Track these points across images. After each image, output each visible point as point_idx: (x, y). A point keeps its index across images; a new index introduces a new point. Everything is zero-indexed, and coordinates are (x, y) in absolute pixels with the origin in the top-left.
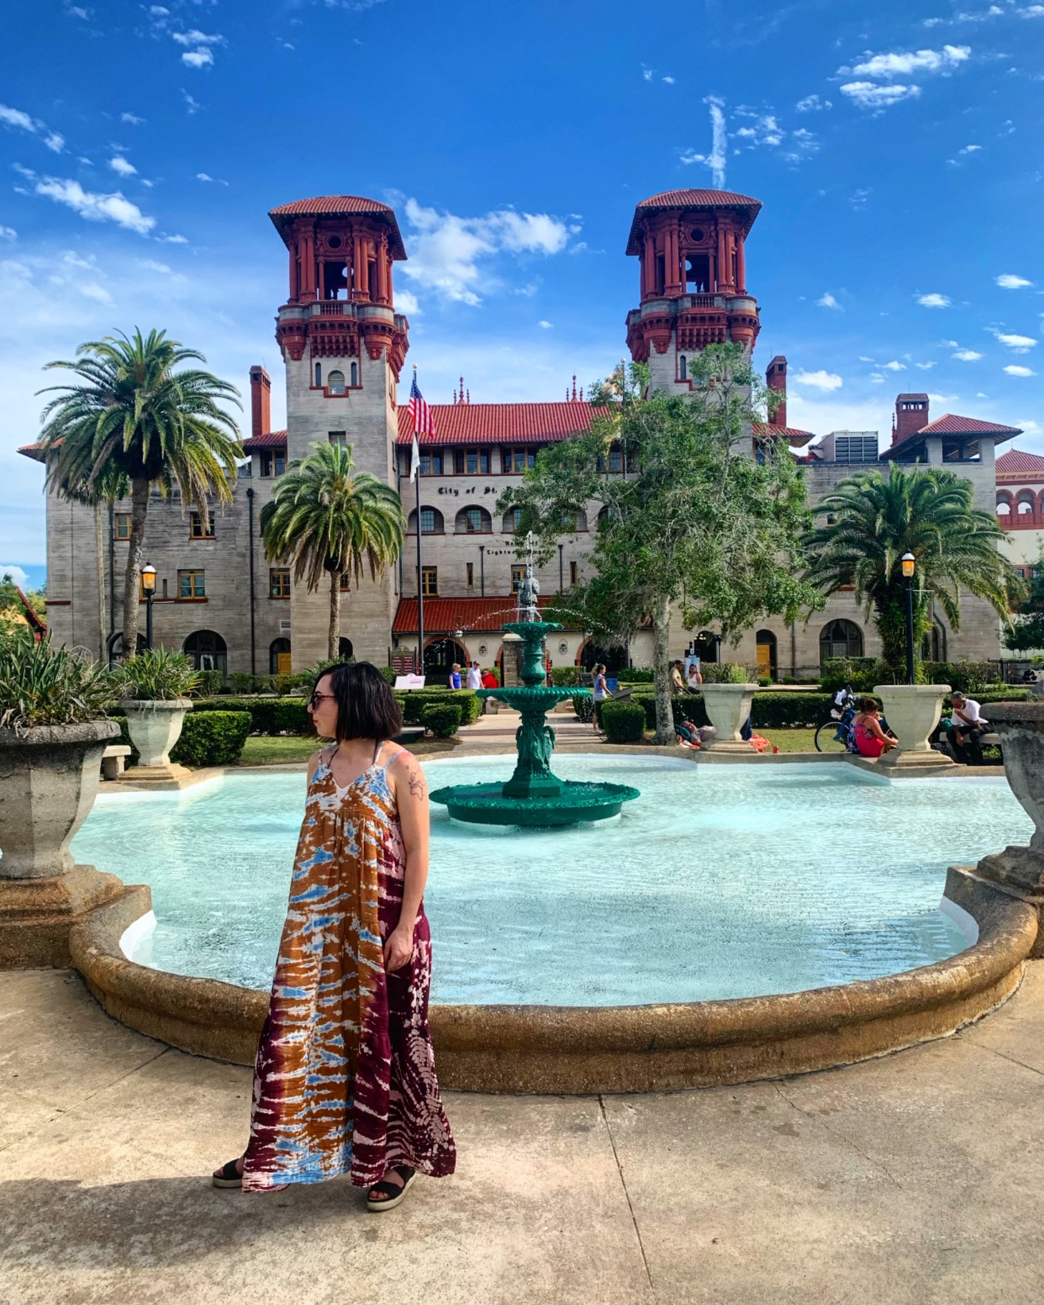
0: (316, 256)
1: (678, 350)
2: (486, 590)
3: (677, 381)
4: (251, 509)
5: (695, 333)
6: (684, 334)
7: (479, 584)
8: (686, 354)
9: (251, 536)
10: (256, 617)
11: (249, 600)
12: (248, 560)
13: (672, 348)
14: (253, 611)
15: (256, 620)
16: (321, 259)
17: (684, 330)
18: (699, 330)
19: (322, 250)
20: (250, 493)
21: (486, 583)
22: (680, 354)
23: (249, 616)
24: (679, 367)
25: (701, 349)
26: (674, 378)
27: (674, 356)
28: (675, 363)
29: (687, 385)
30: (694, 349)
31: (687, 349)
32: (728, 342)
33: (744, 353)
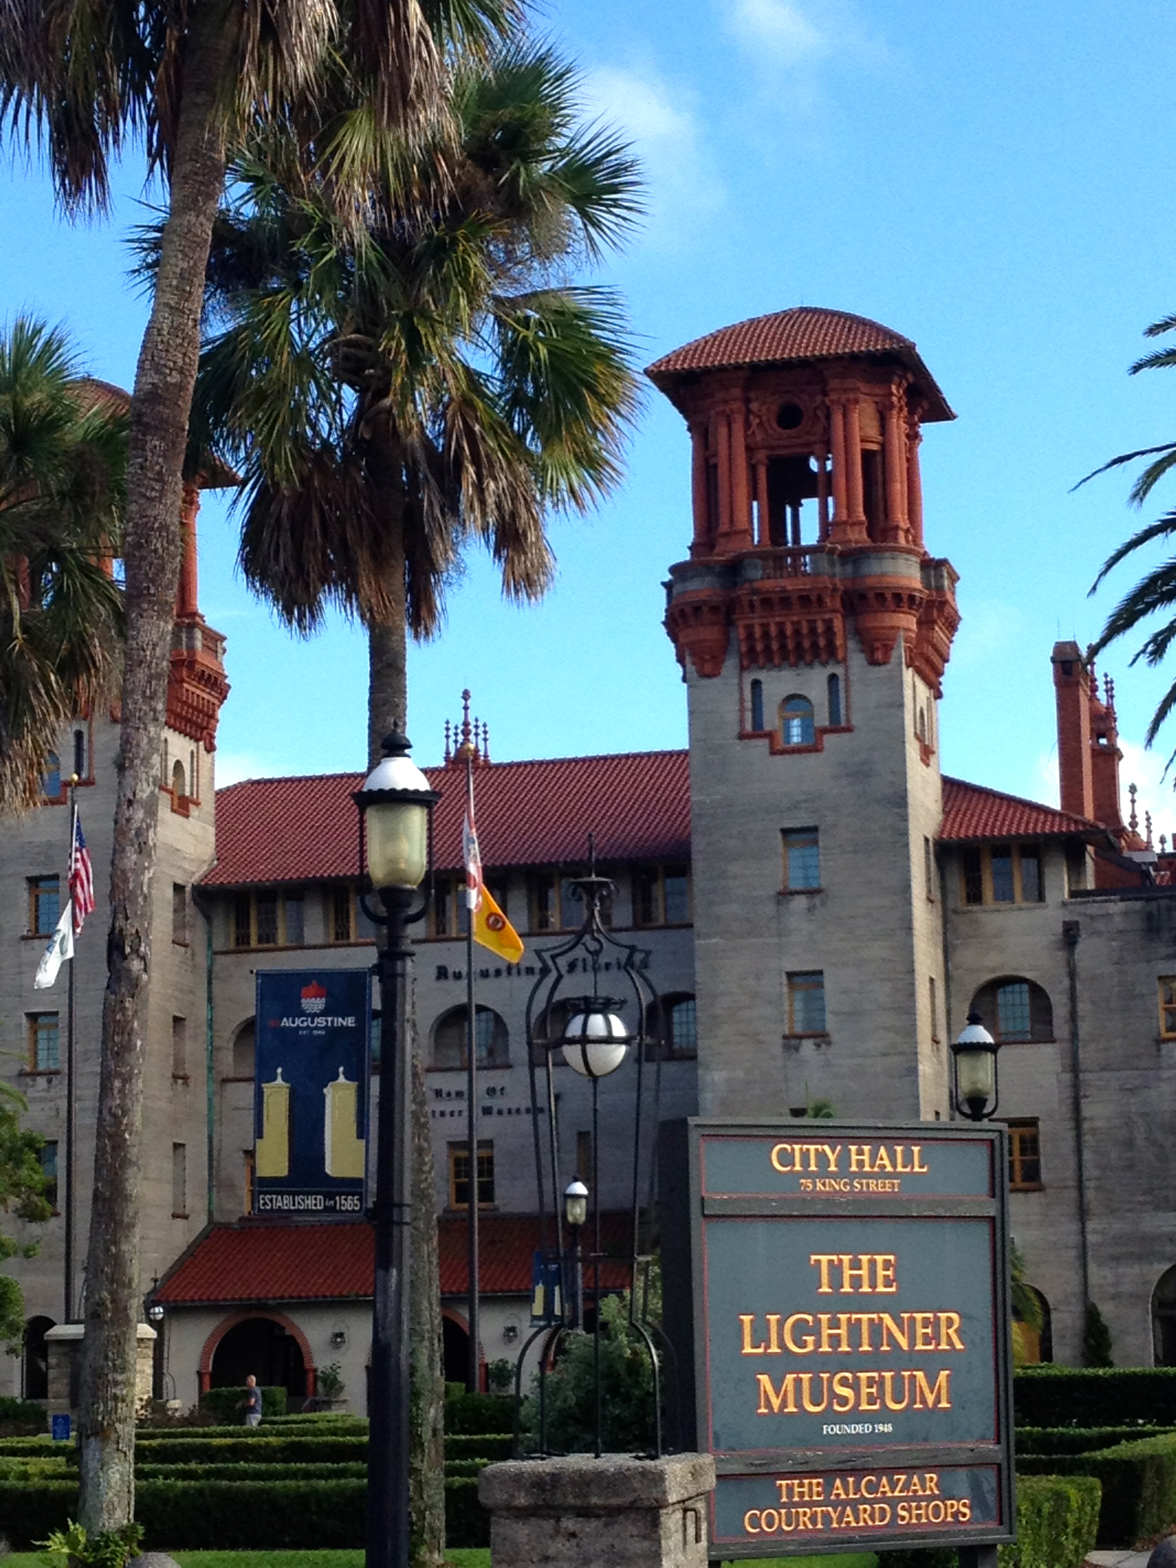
1: (743, 669)
3: (742, 736)
5: (773, 630)
6: (750, 636)
8: (762, 675)
13: (730, 665)
17: (749, 628)
18: (781, 626)
22: (748, 678)
24: (748, 705)
25: (795, 665)
26: (736, 730)
27: (736, 681)
28: (736, 697)
29: (765, 742)
30: (779, 667)
31: (762, 668)
32: (852, 645)
33: (889, 667)
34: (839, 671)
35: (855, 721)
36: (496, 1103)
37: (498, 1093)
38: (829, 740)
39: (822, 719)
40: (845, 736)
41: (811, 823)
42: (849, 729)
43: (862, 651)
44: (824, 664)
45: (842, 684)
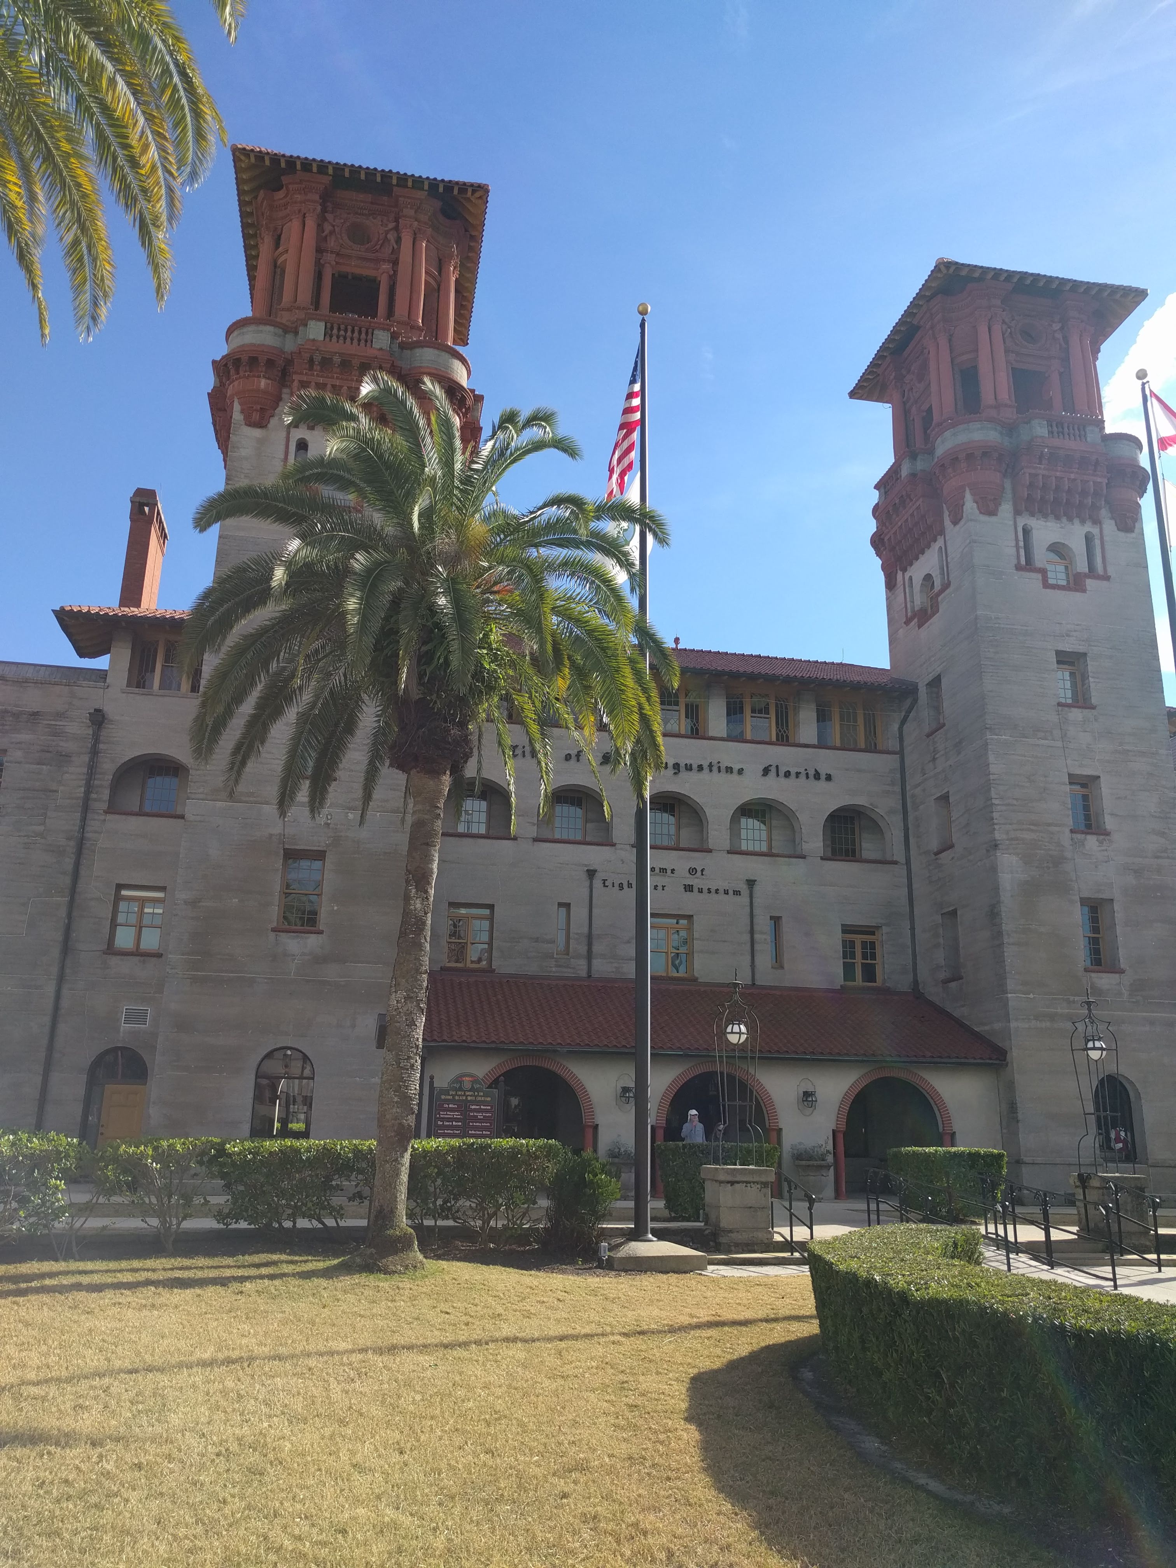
0: (319, 250)
1: (1017, 512)
2: (596, 963)
3: (1018, 567)
4: (95, 752)
6: (1031, 486)
7: (583, 949)
8: (1032, 522)
9: (86, 808)
10: (65, 992)
11: (56, 952)
12: (68, 863)
13: (1006, 509)
14: (61, 979)
15: (65, 1003)
16: (330, 258)
17: (1030, 479)
18: (1058, 481)
19: (332, 243)
20: (98, 719)
21: (597, 948)
22: (1021, 522)
23: (50, 989)
24: (1021, 544)
25: (1058, 518)
26: (1015, 561)
27: (1011, 523)
28: (1014, 536)
29: (1039, 576)
30: (1045, 516)
31: (1032, 515)
32: (1104, 513)
33: (1133, 535)
34: (1095, 531)
35: (1111, 571)
36: (696, 882)
37: (699, 873)
38: (1090, 583)
39: (1082, 566)
40: (1105, 583)
41: (1081, 649)
42: (1107, 578)
43: (1112, 518)
44: (1083, 522)
45: (1097, 542)
